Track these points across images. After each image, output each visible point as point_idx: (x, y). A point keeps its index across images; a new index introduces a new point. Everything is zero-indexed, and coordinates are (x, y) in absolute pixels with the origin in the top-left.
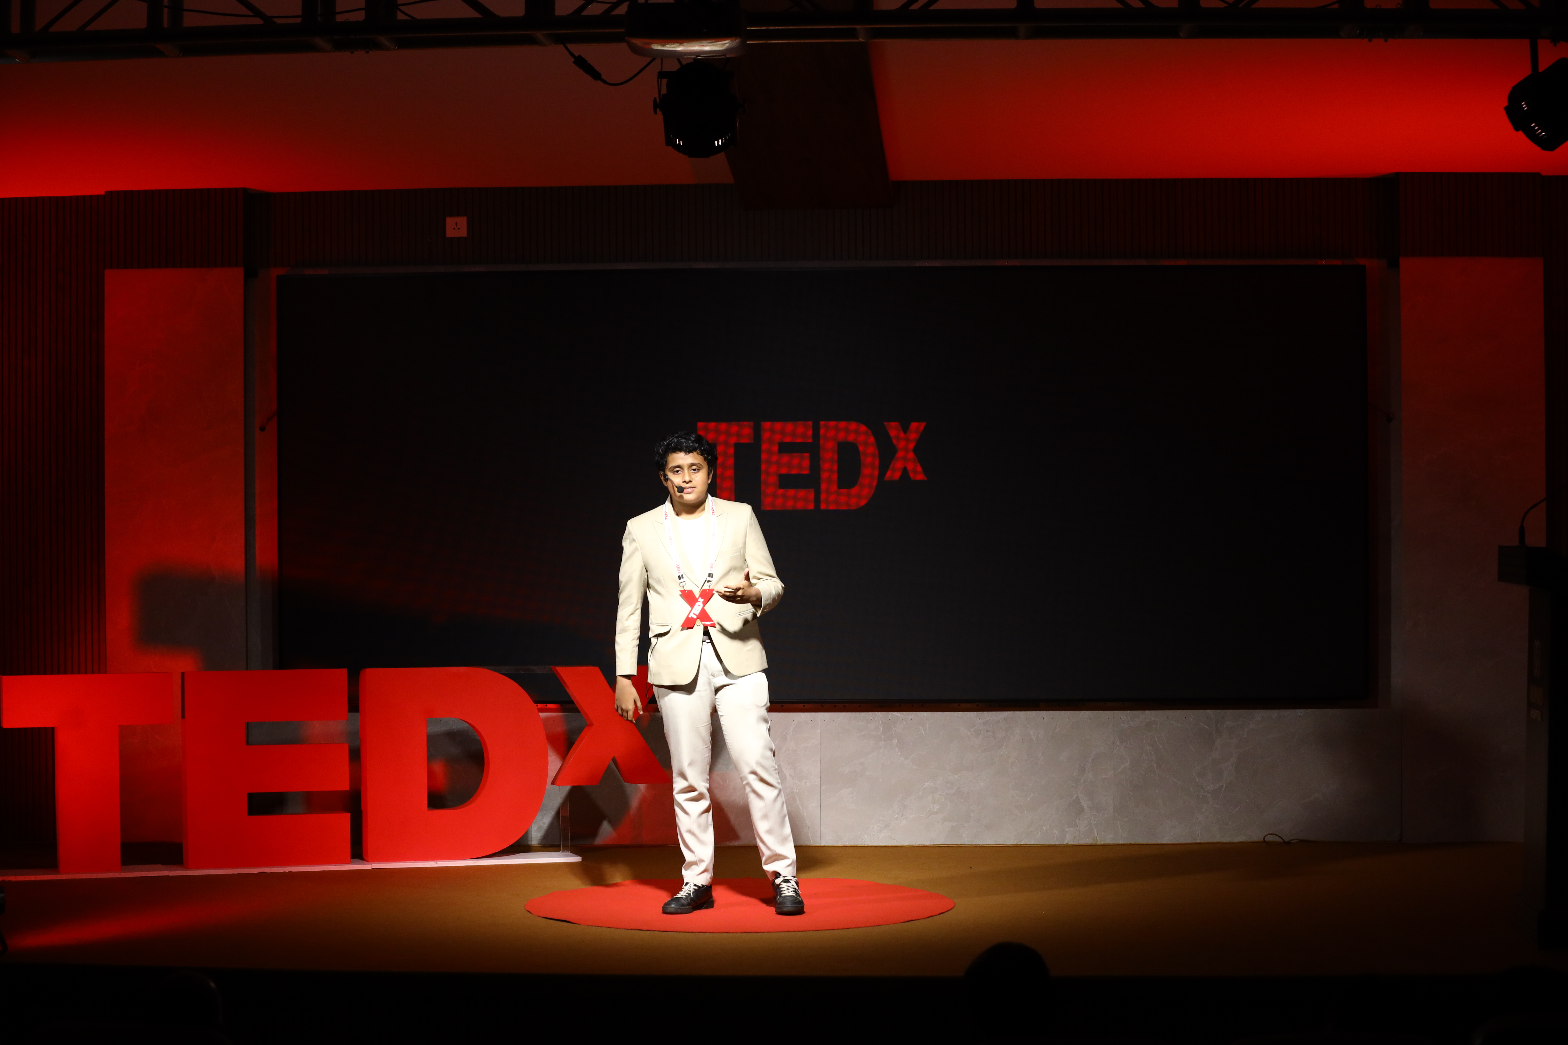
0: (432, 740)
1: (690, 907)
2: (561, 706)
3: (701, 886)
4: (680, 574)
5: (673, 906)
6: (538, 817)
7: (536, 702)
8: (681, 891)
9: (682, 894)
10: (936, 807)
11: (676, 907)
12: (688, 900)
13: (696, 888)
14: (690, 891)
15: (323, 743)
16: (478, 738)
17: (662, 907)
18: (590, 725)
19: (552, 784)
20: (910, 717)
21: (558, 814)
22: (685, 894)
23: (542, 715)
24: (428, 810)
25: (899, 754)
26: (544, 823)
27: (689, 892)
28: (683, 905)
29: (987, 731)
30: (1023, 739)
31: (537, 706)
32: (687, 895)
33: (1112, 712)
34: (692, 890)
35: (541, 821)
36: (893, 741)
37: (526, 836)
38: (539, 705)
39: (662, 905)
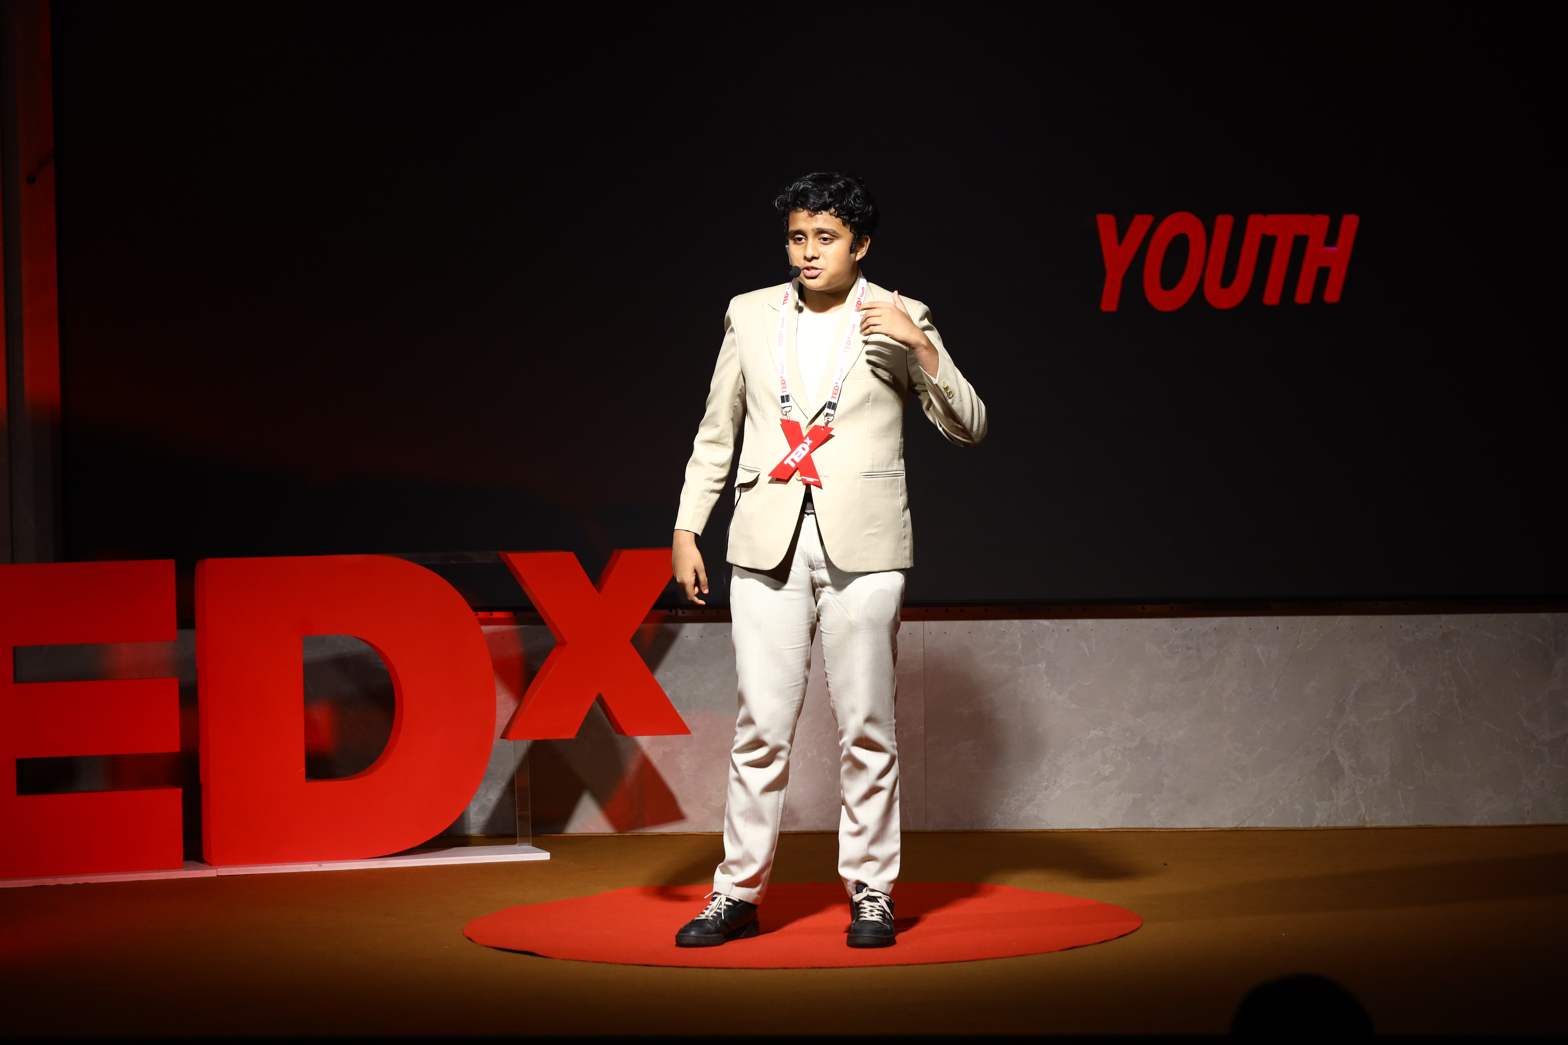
0: (311, 670)
1: (720, 934)
2: (515, 614)
3: (737, 901)
5: (693, 933)
6: (480, 791)
7: (476, 609)
8: (707, 909)
9: (708, 913)
11: (697, 935)
12: (717, 924)
13: (730, 903)
14: (721, 909)
15: (137, 677)
16: (385, 667)
17: (676, 936)
18: (562, 644)
19: (502, 737)
20: (1066, 627)
21: (511, 785)
22: (712, 913)
23: (486, 629)
24: (307, 781)
25: (1049, 685)
26: (490, 800)
27: (719, 911)
28: (709, 932)
29: (1188, 649)
30: (1244, 660)
31: (477, 614)
32: (715, 915)
34: (723, 907)
36: (1040, 665)
37: (461, 821)
38: (479, 613)
39: (676, 933)
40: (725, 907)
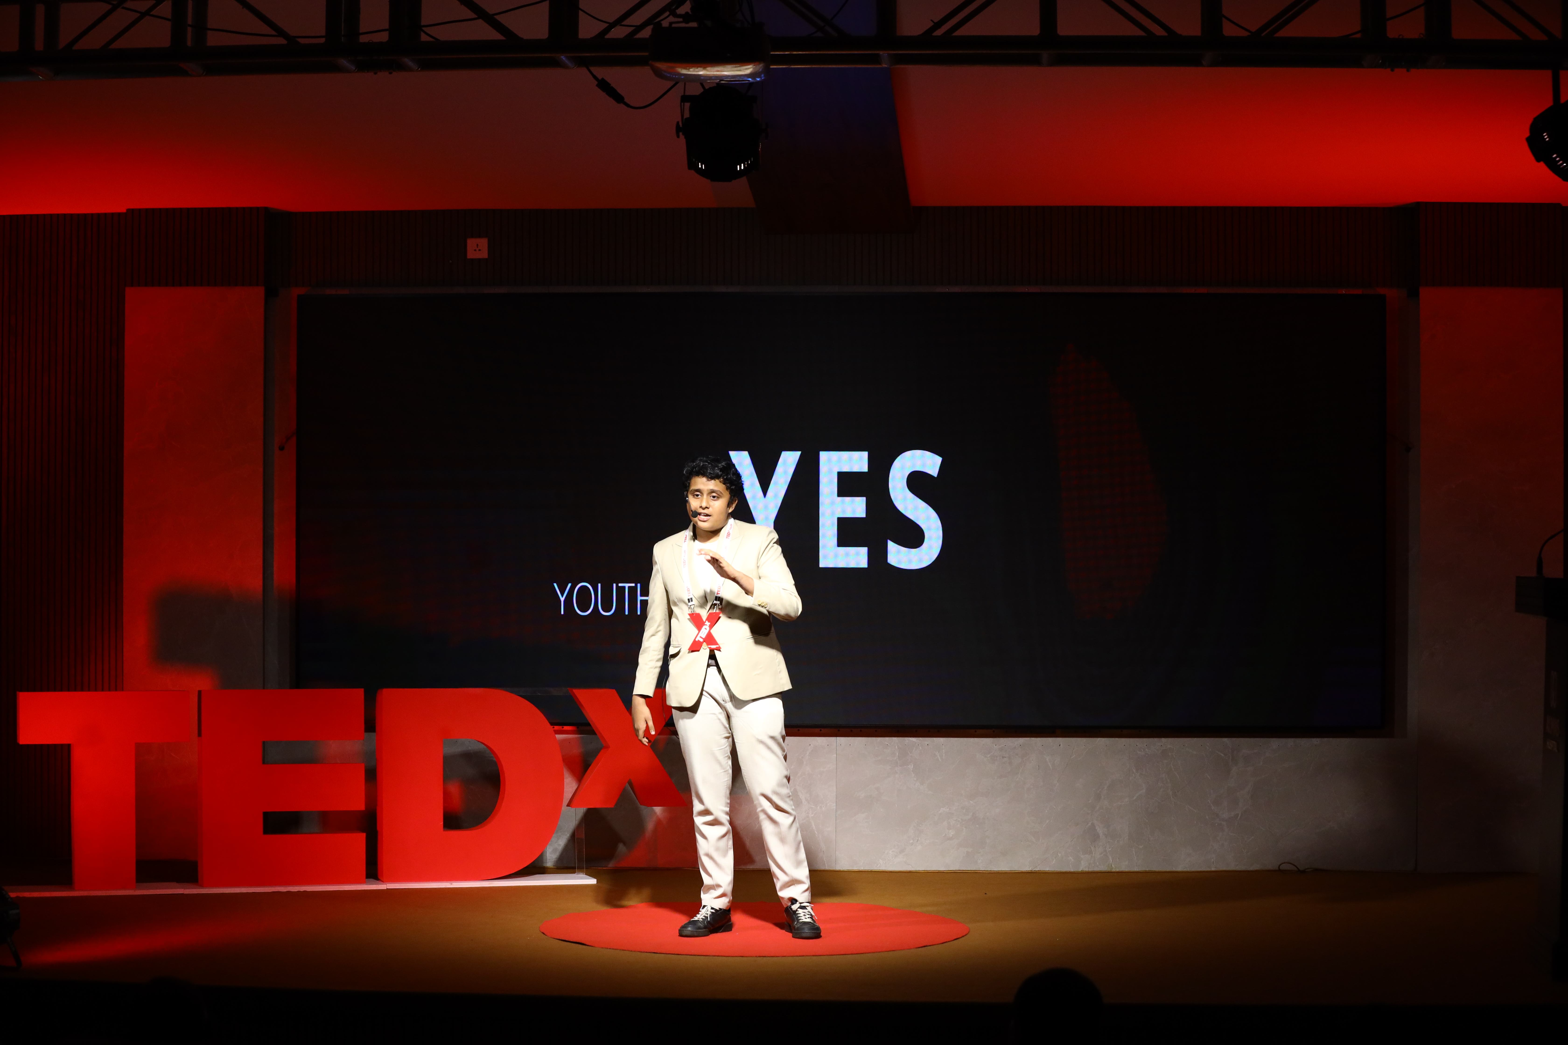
0: (448, 760)
1: (707, 930)
2: (577, 728)
3: (718, 909)
4: (689, 598)
5: (689, 929)
6: (553, 840)
7: (553, 724)
8: (699, 914)
9: (699, 917)
10: (952, 833)
11: (692, 930)
12: (705, 924)
13: (713, 911)
14: (707, 914)
15: (339, 762)
16: (495, 759)
17: (679, 930)
18: (607, 747)
19: (567, 806)
20: (926, 743)
21: (573, 837)
22: (702, 917)
23: (559, 737)
24: (444, 831)
25: (915, 779)
26: (559, 845)
27: (706, 915)
28: (699, 928)
29: (1003, 757)
30: (1038, 765)
31: (553, 728)
32: (704, 918)
33: (1129, 739)
34: (709, 913)
35: (556, 842)
36: (909, 766)
37: (541, 857)
38: (555, 727)
39: (679, 928)
40: (710, 913)
